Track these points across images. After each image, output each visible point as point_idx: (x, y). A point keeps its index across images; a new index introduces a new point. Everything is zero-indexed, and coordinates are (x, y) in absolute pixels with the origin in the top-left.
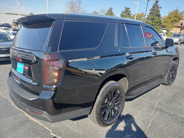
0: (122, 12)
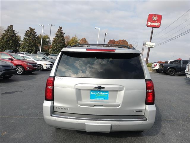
0: (26, 31)
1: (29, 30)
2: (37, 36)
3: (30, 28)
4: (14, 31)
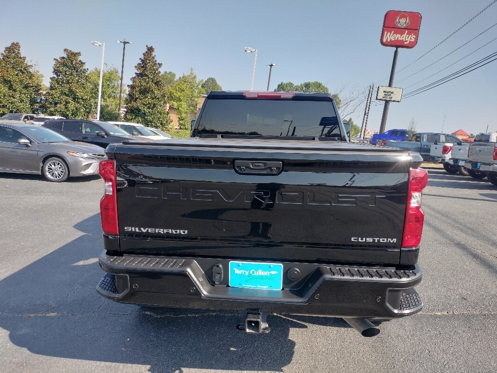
0: (55, 59)
1: (66, 56)
3: (65, 50)
4: (24, 58)
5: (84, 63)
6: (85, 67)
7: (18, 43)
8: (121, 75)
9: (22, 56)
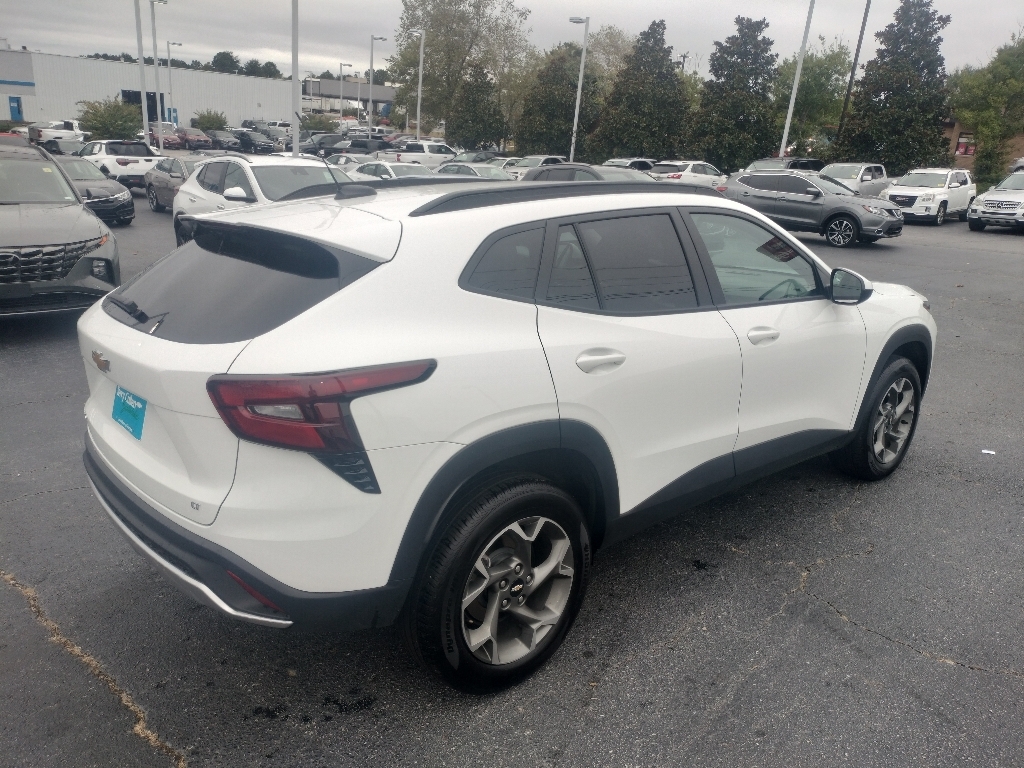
0: (717, 44)
1: (737, 34)
2: (779, 62)
3: (739, 21)
4: (668, 51)
5: (772, 43)
6: (773, 50)
7: (662, 22)
8: (852, 59)
9: (666, 46)
